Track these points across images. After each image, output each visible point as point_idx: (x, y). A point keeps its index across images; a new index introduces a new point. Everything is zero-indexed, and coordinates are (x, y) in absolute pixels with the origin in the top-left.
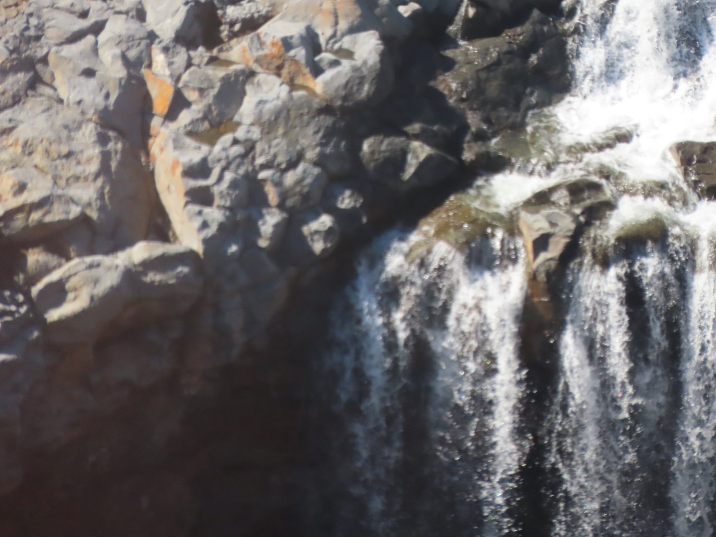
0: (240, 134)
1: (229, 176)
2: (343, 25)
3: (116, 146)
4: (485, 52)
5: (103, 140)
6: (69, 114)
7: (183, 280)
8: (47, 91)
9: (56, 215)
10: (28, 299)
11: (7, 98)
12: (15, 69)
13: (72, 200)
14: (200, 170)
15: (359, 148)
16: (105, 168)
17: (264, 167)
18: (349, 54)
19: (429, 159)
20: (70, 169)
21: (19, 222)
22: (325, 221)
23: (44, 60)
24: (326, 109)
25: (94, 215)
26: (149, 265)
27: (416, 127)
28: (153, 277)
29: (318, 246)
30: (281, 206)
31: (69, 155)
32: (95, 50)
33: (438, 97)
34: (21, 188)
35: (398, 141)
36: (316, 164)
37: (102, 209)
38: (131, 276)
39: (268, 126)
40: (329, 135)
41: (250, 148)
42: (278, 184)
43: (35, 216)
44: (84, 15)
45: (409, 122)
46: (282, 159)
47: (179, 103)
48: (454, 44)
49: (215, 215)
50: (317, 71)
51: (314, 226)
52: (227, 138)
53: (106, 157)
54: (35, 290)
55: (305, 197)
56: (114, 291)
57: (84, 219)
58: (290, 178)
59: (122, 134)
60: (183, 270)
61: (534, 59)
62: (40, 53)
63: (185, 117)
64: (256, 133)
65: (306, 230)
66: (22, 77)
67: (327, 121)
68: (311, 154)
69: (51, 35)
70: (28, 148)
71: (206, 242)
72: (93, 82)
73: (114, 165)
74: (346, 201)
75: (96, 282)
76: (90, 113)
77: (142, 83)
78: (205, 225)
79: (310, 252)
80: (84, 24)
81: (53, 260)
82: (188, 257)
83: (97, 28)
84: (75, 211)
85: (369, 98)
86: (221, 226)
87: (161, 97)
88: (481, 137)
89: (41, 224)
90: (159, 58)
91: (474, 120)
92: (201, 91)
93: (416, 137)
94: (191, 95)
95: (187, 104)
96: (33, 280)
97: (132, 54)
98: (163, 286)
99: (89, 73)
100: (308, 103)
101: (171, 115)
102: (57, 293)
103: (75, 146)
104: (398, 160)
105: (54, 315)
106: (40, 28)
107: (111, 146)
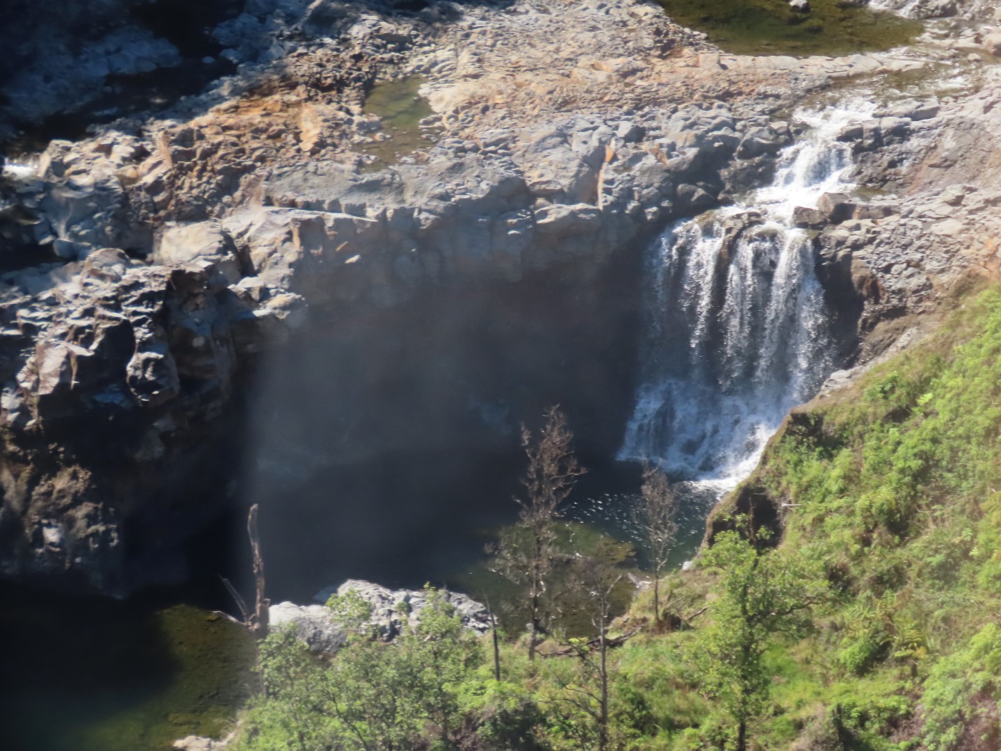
0: (632, 173)
1: (621, 186)
2: (688, 144)
3: (586, 169)
4: (742, 164)
5: (581, 166)
6: (571, 155)
7: (593, 219)
8: (567, 145)
9: (551, 187)
10: (532, 214)
11: (551, 146)
12: (558, 136)
13: (559, 184)
14: (611, 182)
15: (677, 186)
16: (576, 175)
17: (636, 186)
18: (684, 153)
19: (702, 195)
20: (564, 173)
21: (537, 187)
22: (654, 209)
23: (571, 136)
24: (668, 171)
25: (566, 190)
26: (582, 211)
27: (701, 184)
28: (582, 216)
29: (649, 217)
30: (639, 200)
31: (564, 168)
32: (591, 136)
33: (718, 176)
34: (542, 176)
35: (693, 187)
36: (657, 188)
37: (569, 189)
38: (573, 214)
39: (643, 172)
40: (666, 180)
41: (633, 178)
42: (639, 193)
43: (543, 186)
44: (592, 123)
45: (699, 181)
46: (644, 184)
47: (614, 158)
48: (733, 159)
49: (610, 198)
50: (670, 157)
51: (650, 210)
52: (626, 173)
53: (579, 172)
54: (536, 212)
55: (649, 199)
56: (564, 218)
57: (561, 191)
58: (645, 192)
59: (590, 166)
60: (593, 215)
61: (760, 170)
62: (570, 133)
63: (615, 164)
64: (638, 174)
65: (647, 211)
66: (559, 139)
67: (667, 175)
68: (656, 185)
69: (577, 127)
70: (551, 164)
71: (604, 207)
72: (585, 146)
73: (581, 175)
74: (665, 204)
75: (559, 213)
76: (580, 157)
77: (604, 150)
78: (606, 201)
79: (646, 219)
80: (591, 126)
81: (547, 203)
82: (597, 211)
83: (595, 128)
84: (559, 187)
85: (685, 170)
86: (612, 203)
87: (609, 155)
88: (729, 192)
89: (545, 190)
90: (613, 142)
91: (728, 186)
92: (624, 156)
93: (701, 187)
94: (620, 157)
95: (617, 160)
96: (536, 208)
97: (604, 139)
98: (585, 219)
99: (585, 142)
100: (661, 167)
101: (611, 162)
102: (544, 214)
103: (569, 166)
104: (691, 193)
105: (540, 222)
106: (574, 124)
107: (583, 169)
